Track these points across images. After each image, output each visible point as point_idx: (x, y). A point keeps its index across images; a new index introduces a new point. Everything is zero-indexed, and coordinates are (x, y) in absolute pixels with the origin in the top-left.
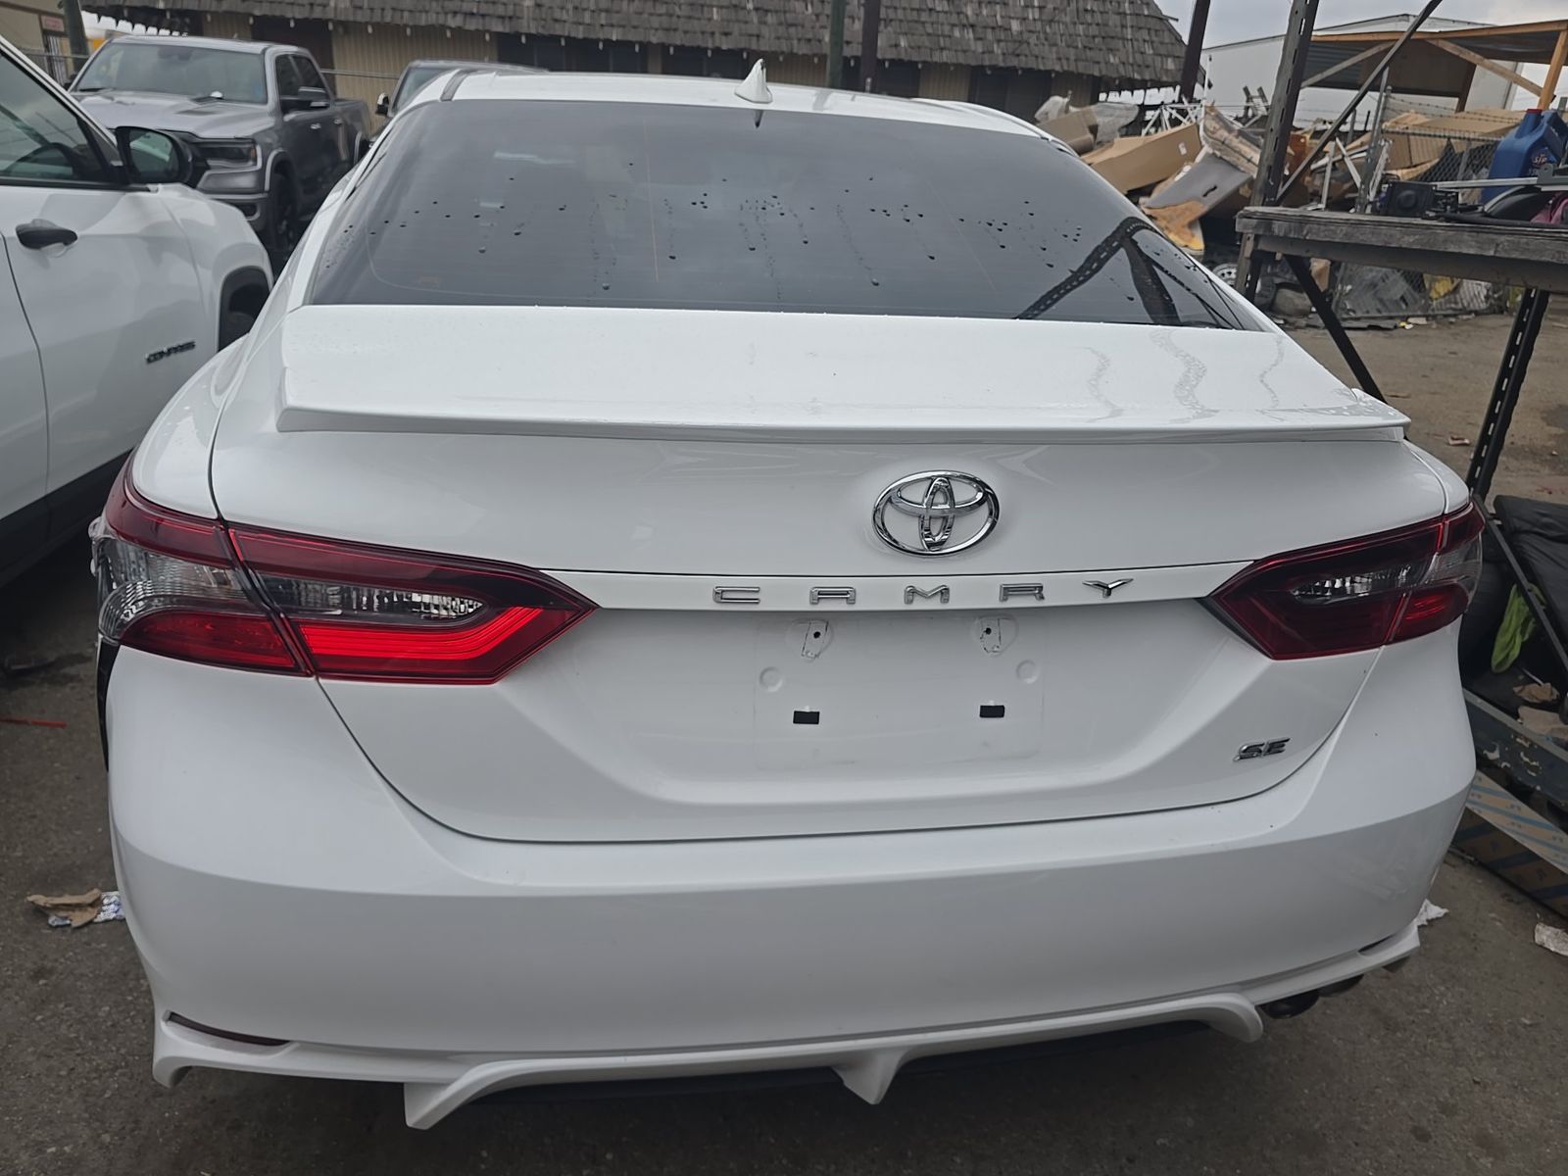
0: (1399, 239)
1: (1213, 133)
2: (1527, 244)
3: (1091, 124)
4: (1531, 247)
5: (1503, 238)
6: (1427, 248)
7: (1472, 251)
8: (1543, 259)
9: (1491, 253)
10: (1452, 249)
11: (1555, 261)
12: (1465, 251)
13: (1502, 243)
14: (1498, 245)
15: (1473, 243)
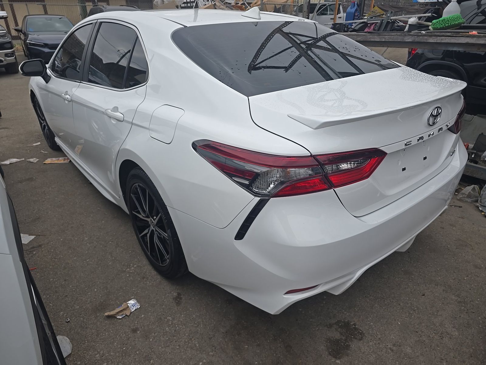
0: (356, 39)
1: (220, 7)
2: (393, 37)
3: (176, 5)
4: (394, 38)
5: (386, 37)
6: (365, 40)
7: (378, 40)
8: (398, 41)
9: (384, 40)
10: (372, 40)
11: (401, 41)
12: (376, 40)
13: (386, 38)
14: (385, 38)
15: (378, 38)
